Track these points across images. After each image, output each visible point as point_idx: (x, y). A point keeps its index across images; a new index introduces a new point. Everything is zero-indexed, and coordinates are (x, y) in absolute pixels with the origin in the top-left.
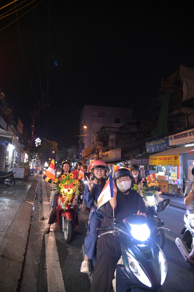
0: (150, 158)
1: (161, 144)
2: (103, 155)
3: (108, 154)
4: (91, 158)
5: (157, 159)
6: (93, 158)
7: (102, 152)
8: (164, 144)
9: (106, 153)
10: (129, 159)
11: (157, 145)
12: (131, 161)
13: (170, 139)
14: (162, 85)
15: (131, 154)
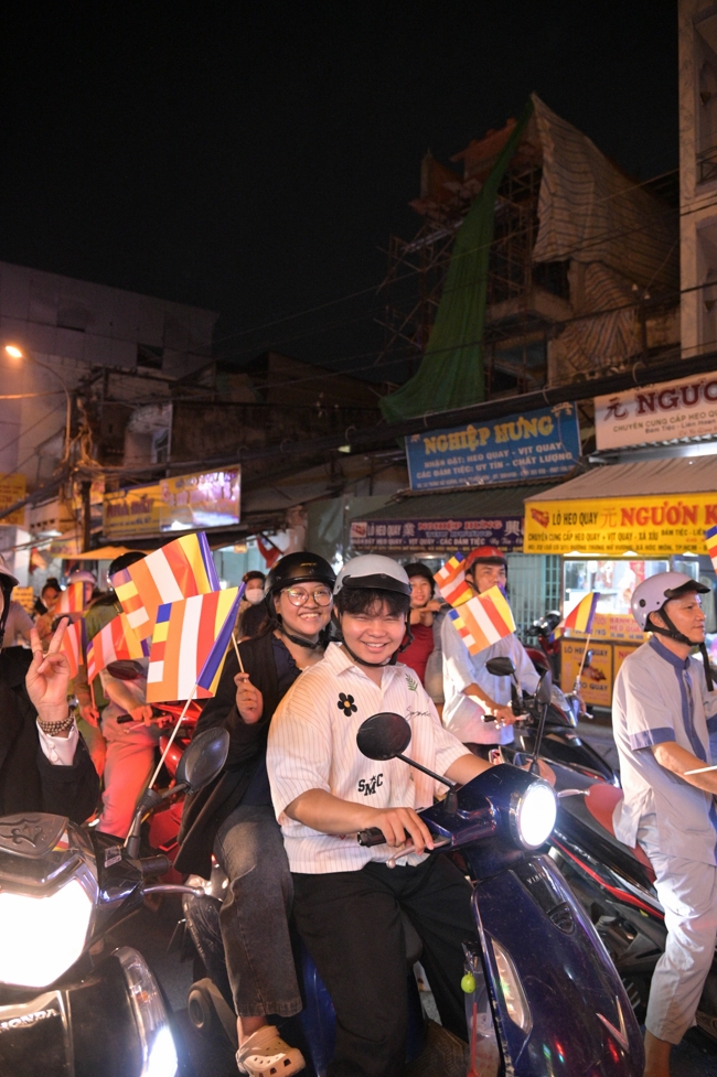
0: (528, 514)
1: (523, 443)
2: (118, 506)
3: (152, 501)
4: (27, 523)
5: (600, 520)
6: (39, 519)
7: (108, 490)
8: (541, 440)
9: (134, 496)
10: (282, 523)
11: (492, 446)
12: (291, 533)
13: (606, 412)
14: (424, 185)
15: (289, 498)
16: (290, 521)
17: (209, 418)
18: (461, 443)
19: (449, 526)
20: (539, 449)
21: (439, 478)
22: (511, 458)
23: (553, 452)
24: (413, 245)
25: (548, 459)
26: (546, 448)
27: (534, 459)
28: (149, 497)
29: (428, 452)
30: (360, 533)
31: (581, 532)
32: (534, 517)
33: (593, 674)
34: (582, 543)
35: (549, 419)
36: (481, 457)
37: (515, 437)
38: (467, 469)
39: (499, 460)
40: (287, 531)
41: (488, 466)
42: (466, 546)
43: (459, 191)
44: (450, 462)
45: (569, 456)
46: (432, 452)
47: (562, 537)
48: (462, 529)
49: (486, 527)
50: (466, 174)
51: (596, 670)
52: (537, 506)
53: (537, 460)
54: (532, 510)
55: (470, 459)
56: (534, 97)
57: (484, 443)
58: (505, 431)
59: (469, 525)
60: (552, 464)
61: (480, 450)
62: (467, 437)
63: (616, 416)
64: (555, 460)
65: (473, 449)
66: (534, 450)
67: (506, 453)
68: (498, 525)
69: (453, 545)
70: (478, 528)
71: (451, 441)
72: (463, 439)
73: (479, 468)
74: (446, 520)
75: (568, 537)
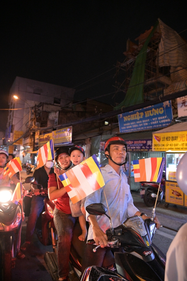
0: (154, 137)
1: (154, 117)
2: (42, 139)
3: (50, 137)
4: (23, 144)
5: (179, 139)
6: (25, 143)
7: (40, 134)
8: (160, 115)
9: (46, 136)
10: (84, 143)
11: (144, 118)
12: (86, 146)
13: (181, 105)
14: (127, 48)
15: (86, 136)
16: (86, 143)
17: (69, 115)
18: (135, 118)
19: (129, 143)
20: (159, 118)
21: (128, 129)
22: (150, 121)
23: (164, 119)
24: (124, 64)
25: (162, 121)
26: (161, 118)
27: (157, 122)
28: (49, 136)
29: (125, 121)
30: (103, 145)
31: (172, 143)
32: (156, 138)
33: (177, 194)
34: (172, 147)
35: (162, 109)
36: (141, 122)
37: (151, 115)
38: (137, 126)
39: (146, 122)
40: (85, 145)
41: (143, 125)
42: (134, 149)
43: (137, 49)
44: (131, 124)
45: (169, 120)
46: (126, 121)
47: (165, 145)
48: (133, 144)
49: (141, 143)
50: (139, 44)
51: (178, 192)
52: (157, 135)
53: (159, 122)
54: (155, 136)
55: (137, 122)
56: (159, 19)
57: (142, 117)
58: (148, 113)
59: (135, 142)
60: (163, 123)
61: (141, 119)
62: (136, 115)
63: (185, 106)
64: (164, 122)
65: (138, 119)
66: (157, 119)
67: (149, 120)
68: (145, 142)
69: (130, 149)
70: (139, 143)
71: (132, 117)
72: (135, 116)
73: (140, 125)
74: (128, 141)
75: (167, 145)
